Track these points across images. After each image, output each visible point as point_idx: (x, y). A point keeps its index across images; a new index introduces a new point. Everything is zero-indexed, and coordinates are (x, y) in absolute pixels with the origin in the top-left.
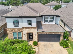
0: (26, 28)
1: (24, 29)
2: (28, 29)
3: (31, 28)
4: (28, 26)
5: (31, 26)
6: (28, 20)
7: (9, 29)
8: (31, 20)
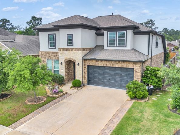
0: (64, 49)
1: (61, 52)
2: (67, 52)
3: (72, 49)
4: (68, 46)
5: (73, 46)
6: (67, 34)
7: (41, 52)
8: (72, 34)
